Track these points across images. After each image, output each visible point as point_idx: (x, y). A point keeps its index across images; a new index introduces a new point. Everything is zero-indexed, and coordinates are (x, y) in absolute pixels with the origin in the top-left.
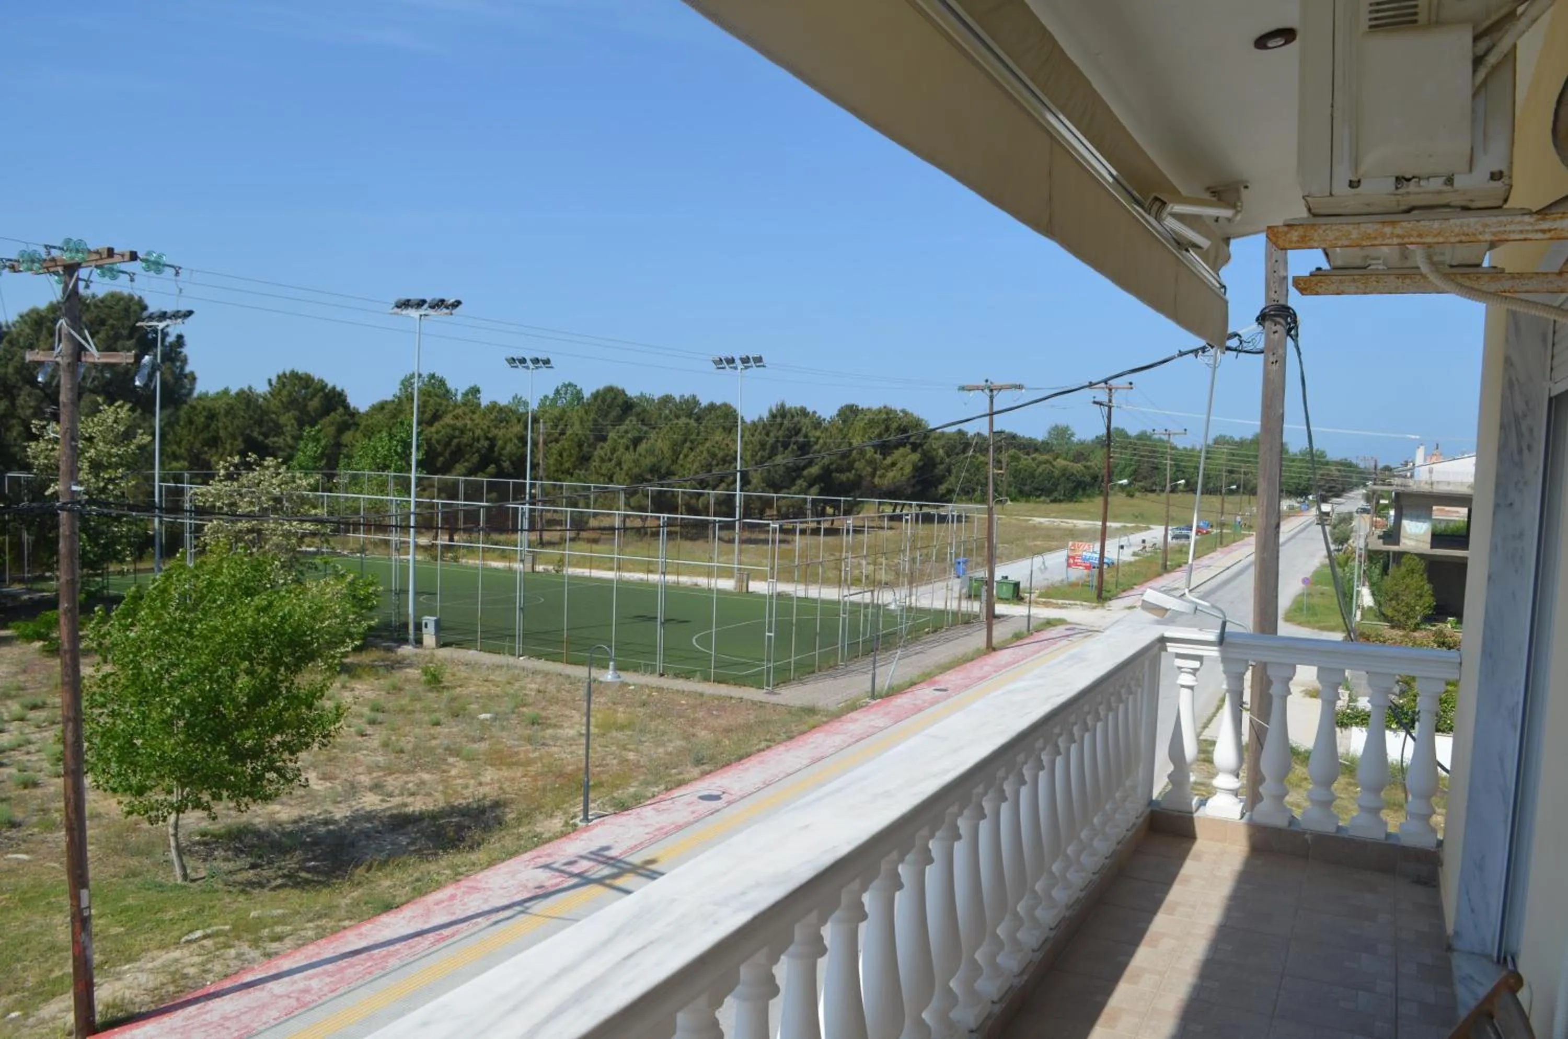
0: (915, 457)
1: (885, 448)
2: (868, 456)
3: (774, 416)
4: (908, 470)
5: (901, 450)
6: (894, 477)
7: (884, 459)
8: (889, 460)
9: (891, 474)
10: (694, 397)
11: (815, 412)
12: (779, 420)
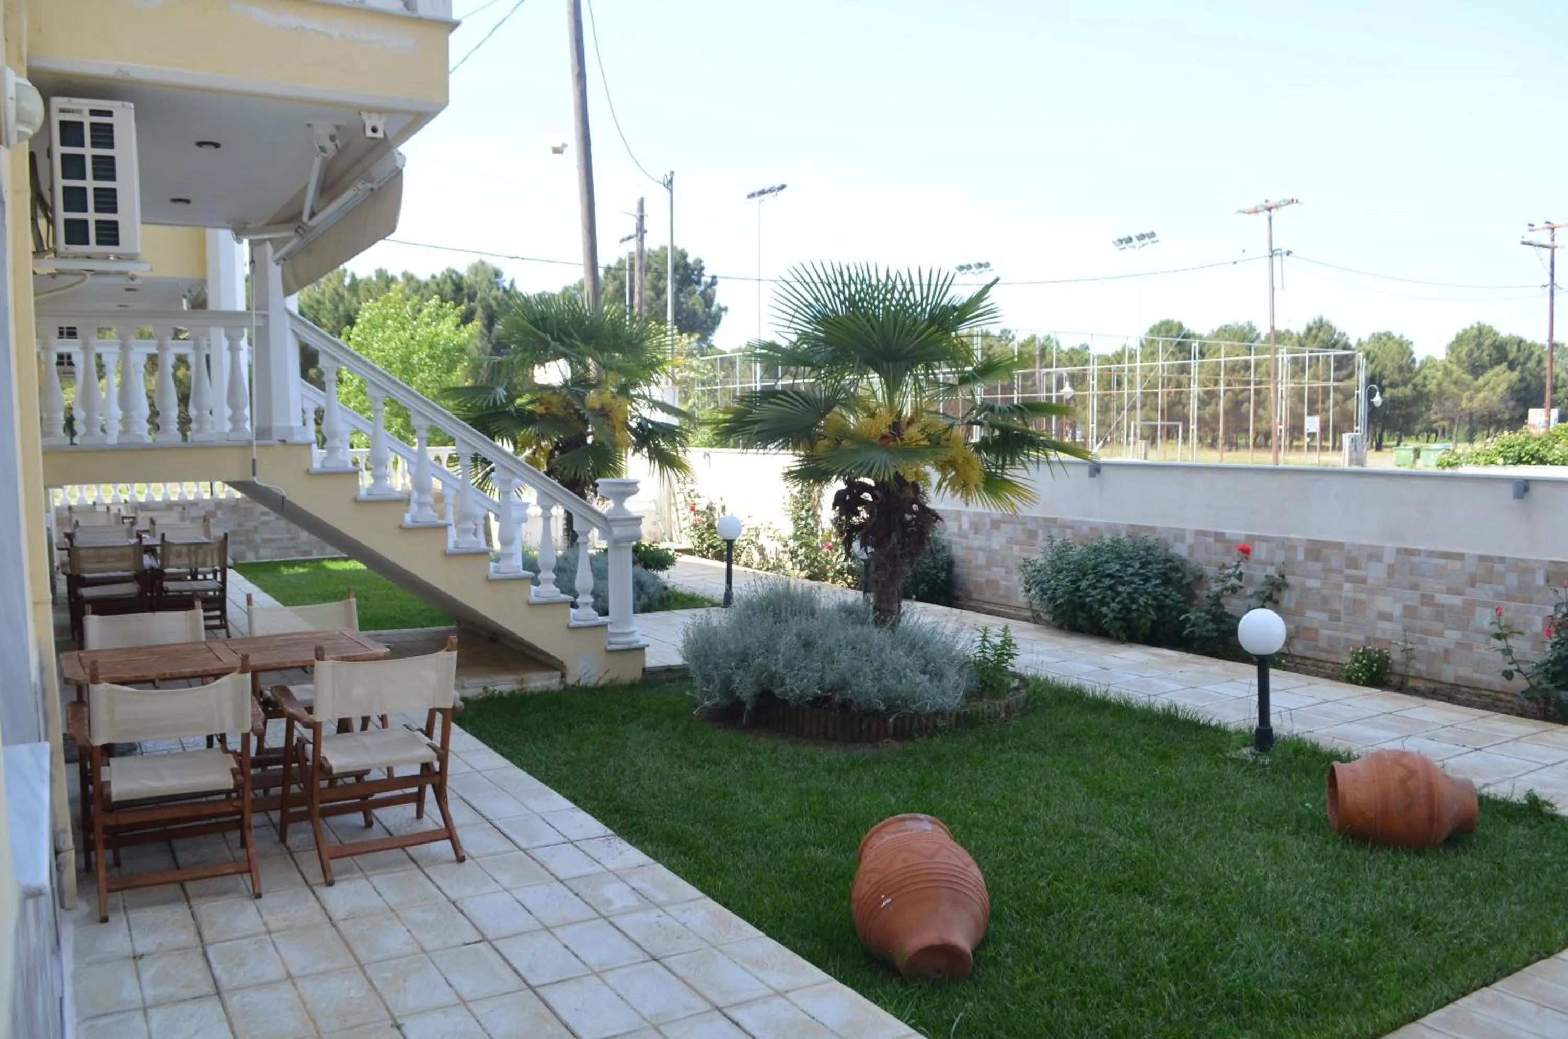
0: (1515, 375)
1: (1476, 369)
2: (1455, 376)
3: (1309, 329)
4: (1502, 388)
5: (1497, 369)
6: (1485, 399)
7: (1476, 379)
8: (1481, 380)
9: (1481, 396)
10: (1250, 324)
11: (1401, 336)
12: (1314, 332)
